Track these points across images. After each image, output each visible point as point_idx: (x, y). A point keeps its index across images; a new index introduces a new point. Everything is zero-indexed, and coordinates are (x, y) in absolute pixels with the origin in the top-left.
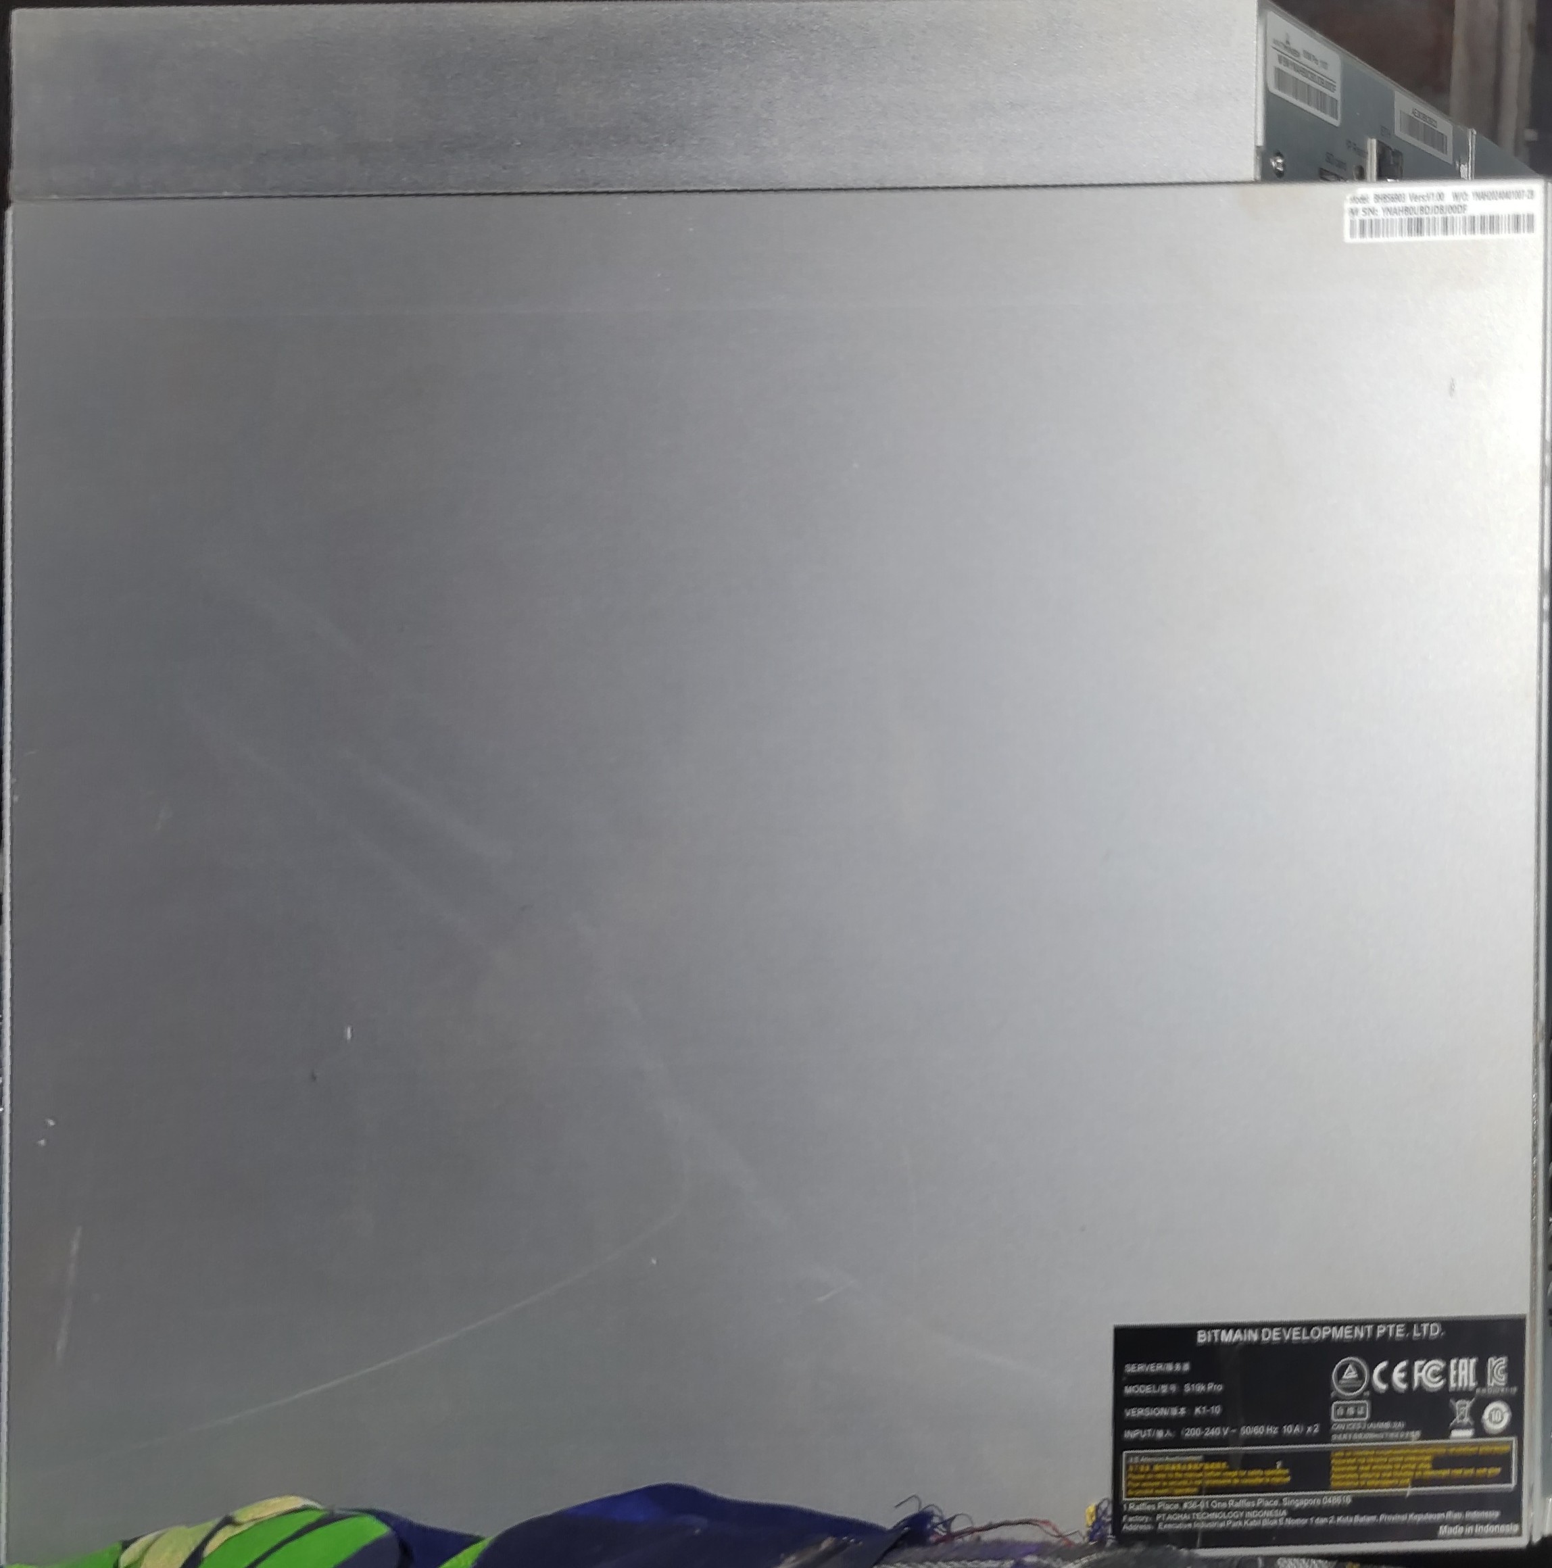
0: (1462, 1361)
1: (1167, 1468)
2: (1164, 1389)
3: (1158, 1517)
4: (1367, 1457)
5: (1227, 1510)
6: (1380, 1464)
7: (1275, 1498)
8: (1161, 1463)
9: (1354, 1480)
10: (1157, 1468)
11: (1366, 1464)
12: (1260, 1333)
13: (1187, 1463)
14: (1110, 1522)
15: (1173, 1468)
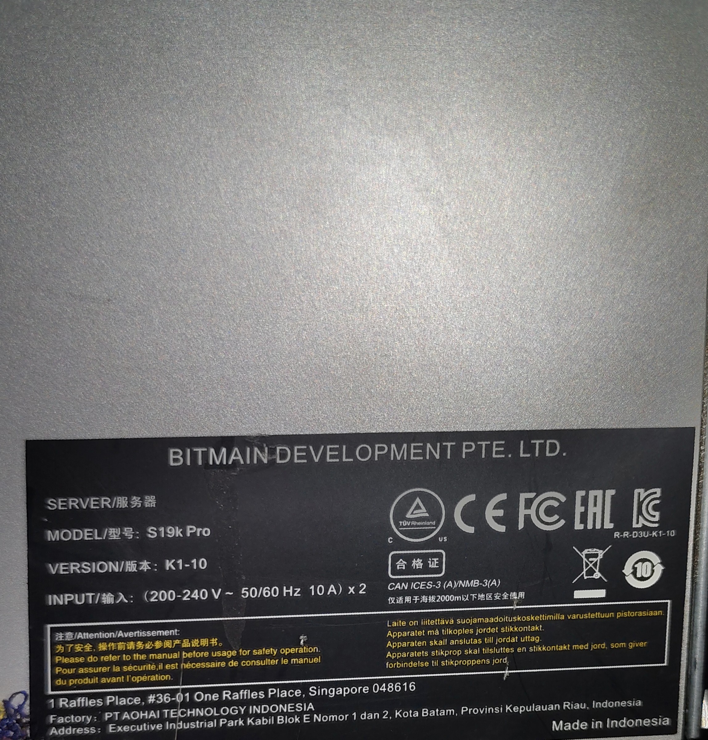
0: (592, 493)
1: (121, 646)
2: (113, 533)
3: (107, 716)
4: (440, 627)
5: (218, 704)
6: (462, 636)
7: (295, 687)
8: (107, 641)
9: (423, 659)
10: (102, 647)
11: (439, 638)
12: (272, 452)
13: (153, 639)
14: (29, 722)
15: (131, 646)
